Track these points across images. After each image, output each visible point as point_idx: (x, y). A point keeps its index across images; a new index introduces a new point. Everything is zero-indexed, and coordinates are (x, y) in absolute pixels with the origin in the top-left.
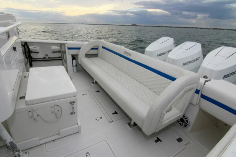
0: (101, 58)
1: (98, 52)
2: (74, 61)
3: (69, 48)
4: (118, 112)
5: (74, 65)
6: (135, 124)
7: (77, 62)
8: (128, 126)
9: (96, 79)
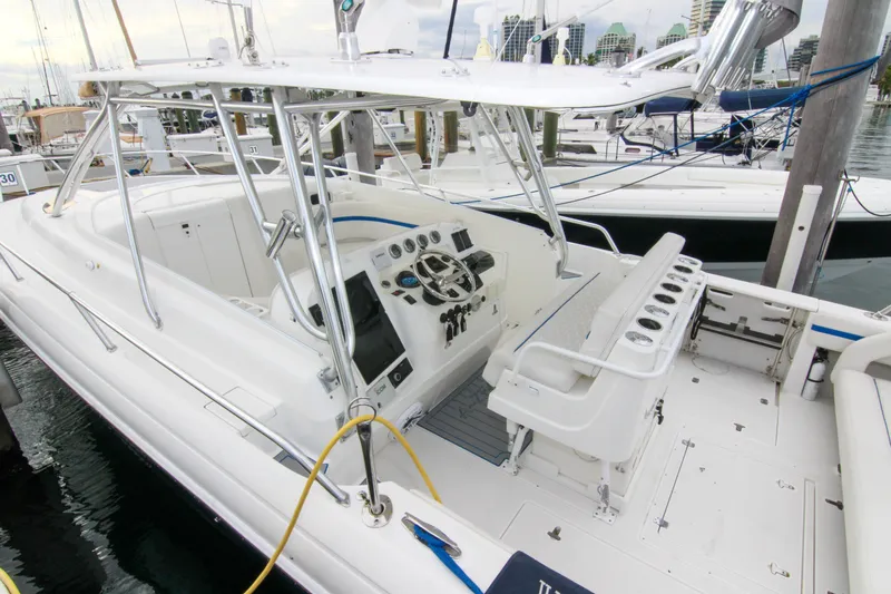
2: (819, 368)
3: (815, 328)
5: (814, 377)
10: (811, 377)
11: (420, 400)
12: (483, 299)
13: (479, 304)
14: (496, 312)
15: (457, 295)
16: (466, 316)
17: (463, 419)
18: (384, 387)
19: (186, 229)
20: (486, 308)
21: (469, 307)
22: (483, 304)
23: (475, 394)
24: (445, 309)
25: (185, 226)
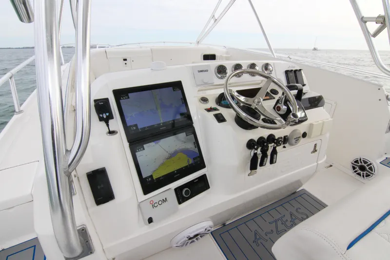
11: (212, 218)
12: (304, 135)
13: (297, 139)
14: (315, 151)
15: (273, 122)
16: (278, 149)
17: (254, 245)
18: (165, 201)
19: (125, 62)
20: (305, 145)
21: (286, 140)
22: (302, 140)
23: (276, 221)
24: (255, 135)
25: (125, 60)
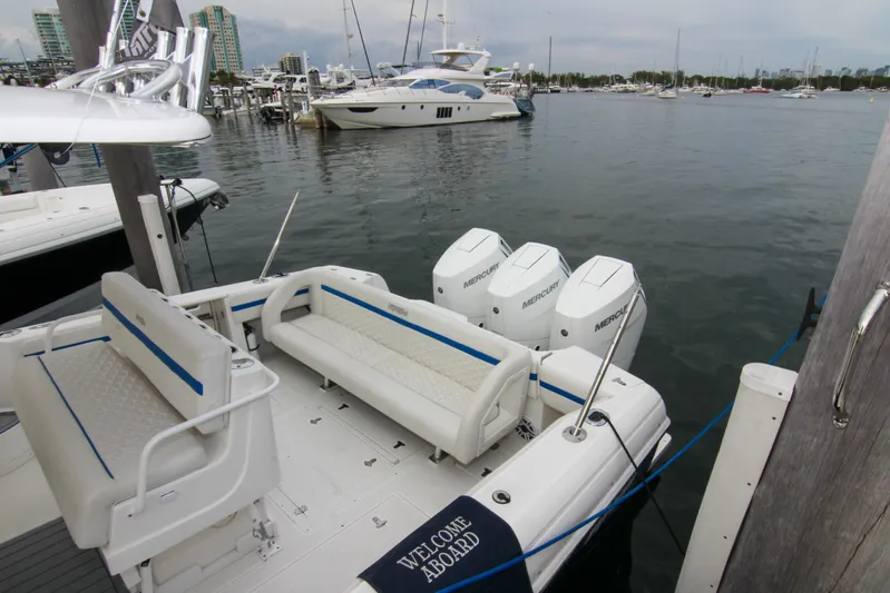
0: (323, 315)
1: (310, 298)
2: (251, 337)
3: (235, 309)
4: (403, 441)
5: (253, 346)
6: (444, 455)
7: (260, 338)
8: (431, 462)
9: (328, 376)
10: (251, 347)
